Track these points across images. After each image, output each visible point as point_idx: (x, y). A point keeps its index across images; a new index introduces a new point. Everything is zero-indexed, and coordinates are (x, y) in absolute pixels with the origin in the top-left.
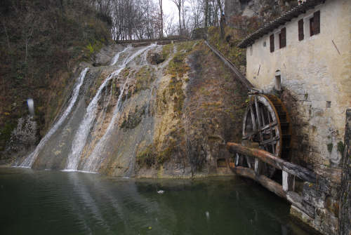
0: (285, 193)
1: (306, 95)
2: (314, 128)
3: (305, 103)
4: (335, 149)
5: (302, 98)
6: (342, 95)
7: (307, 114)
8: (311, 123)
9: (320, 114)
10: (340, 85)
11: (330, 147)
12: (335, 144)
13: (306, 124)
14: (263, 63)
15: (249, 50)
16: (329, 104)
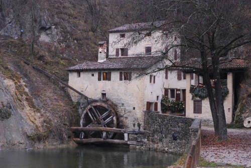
0: (127, 141)
1: (123, 104)
2: (126, 118)
3: (122, 107)
4: (136, 126)
5: (121, 105)
6: (140, 105)
7: (123, 111)
8: (125, 116)
9: (130, 112)
10: (139, 102)
11: (134, 125)
12: (136, 124)
13: (122, 116)
14: (91, 85)
15: (75, 74)
16: (134, 108)
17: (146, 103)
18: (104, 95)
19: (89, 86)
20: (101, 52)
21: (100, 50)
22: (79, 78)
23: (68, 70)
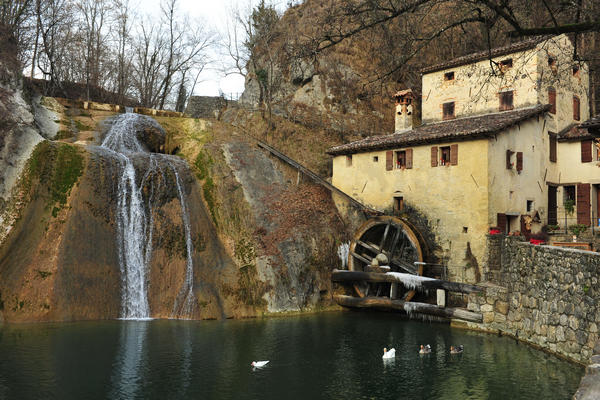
1: (439, 221)
5: (435, 222)
6: (480, 222)
9: (456, 238)
10: (477, 214)
13: (437, 248)
14: (372, 179)
15: (343, 159)
16: (466, 229)
17: (495, 217)
18: (399, 199)
19: (369, 184)
20: (399, 113)
21: (399, 108)
22: (351, 168)
23: (330, 154)
